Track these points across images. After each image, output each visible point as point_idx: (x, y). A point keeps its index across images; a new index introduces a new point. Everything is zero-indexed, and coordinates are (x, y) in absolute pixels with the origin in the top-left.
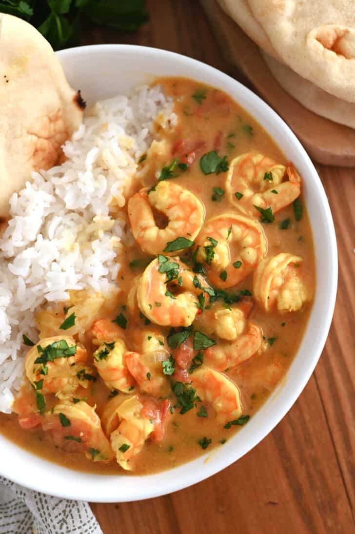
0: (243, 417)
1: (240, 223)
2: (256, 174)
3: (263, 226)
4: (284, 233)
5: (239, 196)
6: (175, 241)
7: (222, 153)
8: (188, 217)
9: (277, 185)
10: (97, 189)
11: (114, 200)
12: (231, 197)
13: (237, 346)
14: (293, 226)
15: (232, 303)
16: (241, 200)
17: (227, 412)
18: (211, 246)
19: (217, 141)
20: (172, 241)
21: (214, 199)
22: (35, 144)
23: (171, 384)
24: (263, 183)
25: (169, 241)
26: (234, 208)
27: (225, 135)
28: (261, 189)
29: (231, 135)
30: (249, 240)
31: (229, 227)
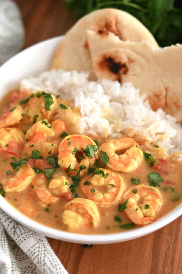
0: (5, 194)
1: (118, 191)
2: (149, 200)
3: (117, 205)
4: (113, 219)
5: (135, 192)
6: (107, 156)
7: (161, 185)
8: (121, 163)
9: (142, 212)
10: (136, 120)
11: (131, 130)
12: (134, 187)
13: (45, 190)
14: (117, 224)
15: (70, 189)
16: (132, 193)
17: (8, 184)
18: (103, 174)
19: (168, 182)
20: (107, 155)
21: (133, 180)
22: (161, 95)
23: (28, 159)
24: (143, 205)
25: (107, 154)
26: (128, 189)
27: (173, 186)
28: (140, 205)
29: (173, 190)
30: (108, 196)
31: (115, 185)
